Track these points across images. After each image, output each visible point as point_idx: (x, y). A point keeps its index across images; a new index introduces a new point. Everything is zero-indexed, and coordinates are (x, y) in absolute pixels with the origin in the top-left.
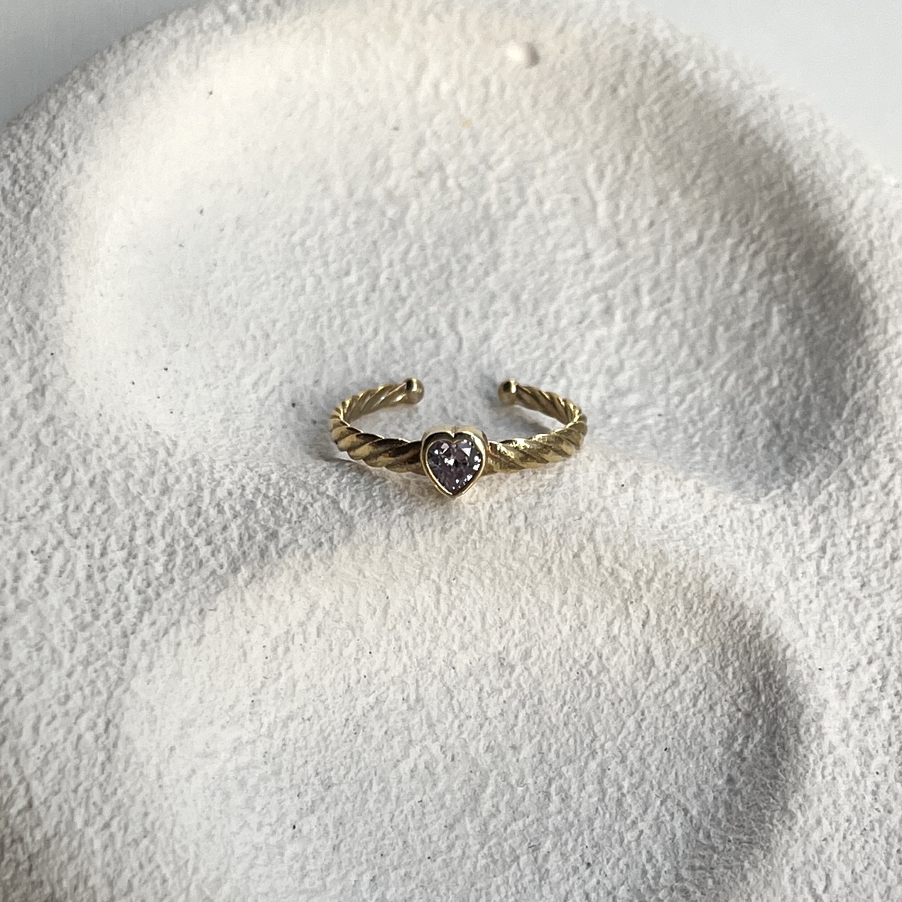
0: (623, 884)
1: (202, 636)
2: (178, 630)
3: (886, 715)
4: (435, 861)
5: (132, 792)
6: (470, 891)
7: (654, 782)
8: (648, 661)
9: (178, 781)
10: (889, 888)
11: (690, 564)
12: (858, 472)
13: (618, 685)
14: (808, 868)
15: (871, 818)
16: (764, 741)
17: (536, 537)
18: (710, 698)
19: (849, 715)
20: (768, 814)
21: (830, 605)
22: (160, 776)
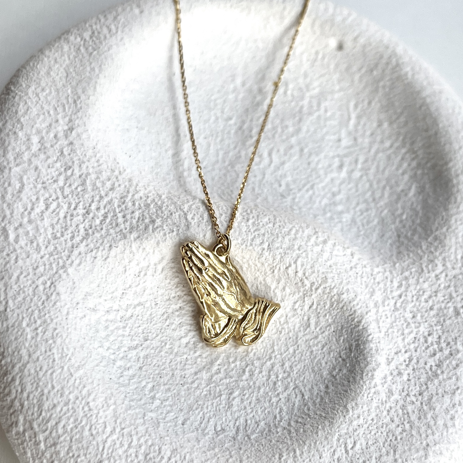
0: (264, 420)
1: (108, 257)
2: (97, 252)
3: (405, 377)
4: (183, 386)
5: (52, 317)
6: (195, 404)
7: (293, 379)
8: (308, 324)
9: (76, 318)
10: (381, 456)
11: (337, 286)
12: (427, 267)
13: (291, 331)
14: (347, 436)
15: (383, 422)
16: (347, 373)
17: (271, 254)
18: (330, 348)
19: (388, 373)
20: (338, 407)
21: (395, 322)
22: (68, 313)
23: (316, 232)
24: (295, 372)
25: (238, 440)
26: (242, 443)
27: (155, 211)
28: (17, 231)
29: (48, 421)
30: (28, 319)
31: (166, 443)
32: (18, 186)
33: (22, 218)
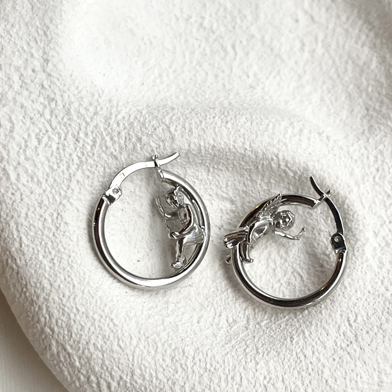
10: (381, 324)
14: (349, 311)
15: (379, 292)
23: (291, 123)
24: (291, 257)
25: (250, 329)
26: (254, 331)
27: (139, 129)
28: (17, 169)
29: (79, 342)
30: (43, 251)
31: (187, 343)
32: (9, 125)
33: (19, 157)
